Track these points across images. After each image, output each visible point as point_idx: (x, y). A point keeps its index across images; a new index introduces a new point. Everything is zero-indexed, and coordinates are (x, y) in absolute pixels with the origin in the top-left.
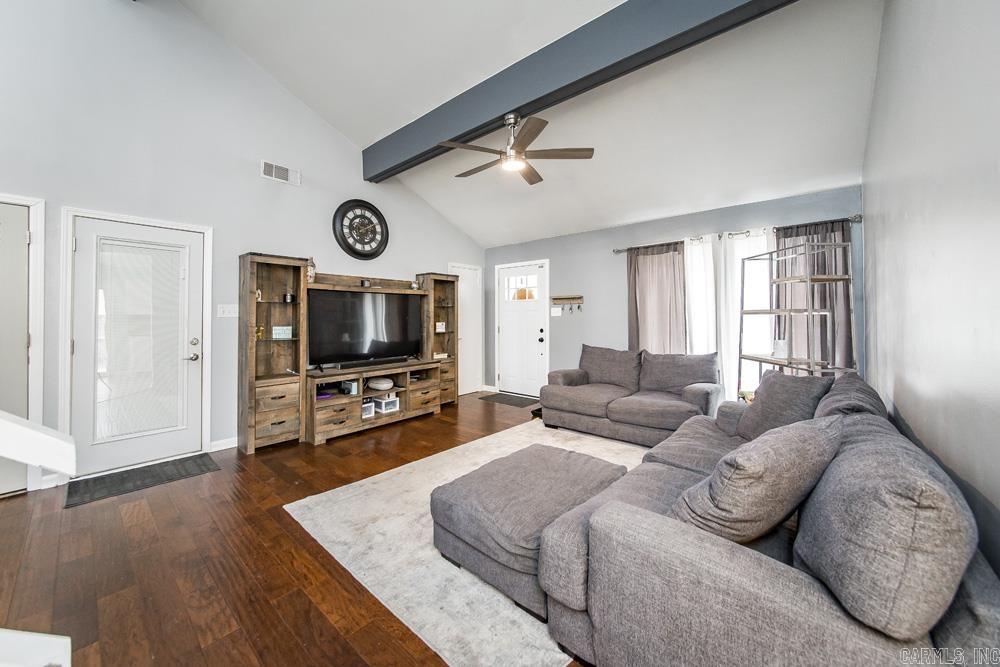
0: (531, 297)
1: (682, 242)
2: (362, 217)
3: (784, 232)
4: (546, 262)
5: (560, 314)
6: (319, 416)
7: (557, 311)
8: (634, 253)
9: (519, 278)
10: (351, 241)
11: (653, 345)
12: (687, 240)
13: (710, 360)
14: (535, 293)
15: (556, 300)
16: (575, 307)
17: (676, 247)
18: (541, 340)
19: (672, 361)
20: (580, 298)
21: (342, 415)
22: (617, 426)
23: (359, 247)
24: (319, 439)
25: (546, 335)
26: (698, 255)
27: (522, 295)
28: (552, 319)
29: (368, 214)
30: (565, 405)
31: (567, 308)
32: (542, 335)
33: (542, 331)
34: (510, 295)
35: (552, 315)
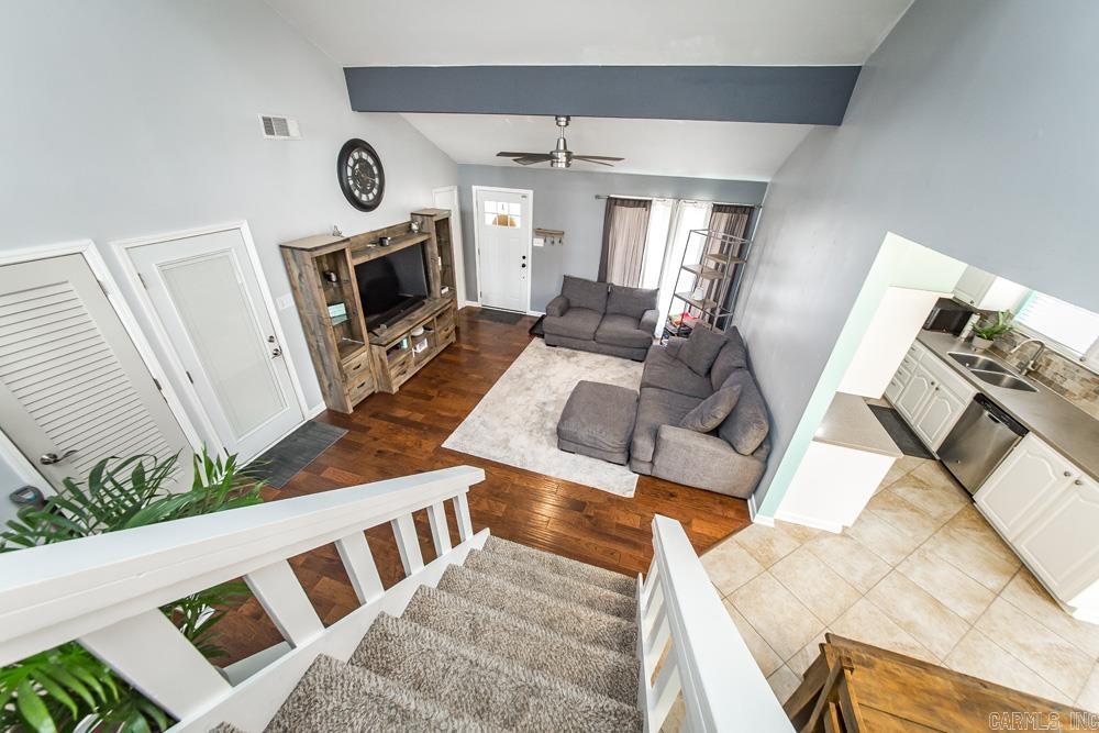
0: (512, 224)
1: (651, 201)
3: (718, 208)
4: (530, 193)
5: (542, 245)
6: (393, 373)
7: (539, 242)
8: (612, 203)
9: (500, 204)
10: (357, 194)
11: (616, 279)
12: (654, 200)
13: (654, 293)
14: (517, 221)
15: (538, 232)
16: (557, 241)
17: (646, 204)
18: (524, 266)
19: (630, 293)
20: (562, 234)
21: (405, 367)
22: (601, 346)
23: (364, 198)
24: (395, 389)
25: (529, 262)
26: (660, 211)
27: (503, 221)
28: (535, 249)
29: (365, 155)
31: (549, 239)
32: (524, 261)
33: (524, 257)
34: (489, 219)
35: (535, 245)
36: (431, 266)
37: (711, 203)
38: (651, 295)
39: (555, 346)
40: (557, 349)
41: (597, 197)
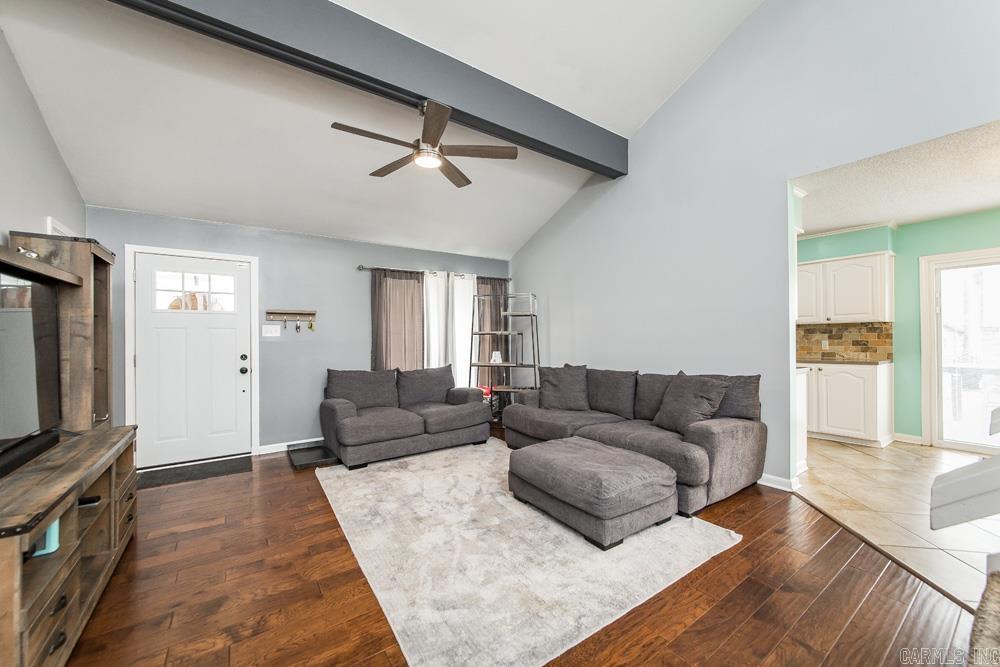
1: (422, 273)
3: (481, 280)
4: (255, 261)
5: (278, 334)
7: (274, 330)
8: (379, 276)
9: (189, 276)
12: (427, 272)
13: (448, 370)
15: (271, 315)
16: (304, 325)
17: (417, 276)
18: (244, 371)
20: (314, 314)
22: (437, 438)
25: (254, 363)
26: (434, 284)
28: (265, 344)
31: (291, 325)
32: (245, 364)
33: (244, 357)
34: (163, 302)
35: (264, 335)
37: (475, 276)
38: (447, 372)
39: (365, 465)
41: (361, 268)
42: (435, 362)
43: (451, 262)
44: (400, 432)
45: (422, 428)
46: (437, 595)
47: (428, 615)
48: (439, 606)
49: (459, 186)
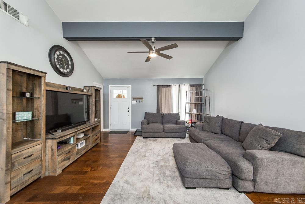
0: (124, 97)
1: (171, 85)
2: (63, 55)
3: (191, 86)
4: (130, 86)
5: (135, 103)
6: (59, 159)
7: (134, 102)
8: (159, 87)
9: (119, 91)
10: (58, 66)
11: (163, 111)
12: (172, 85)
14: (126, 96)
15: (134, 99)
16: (141, 101)
17: (169, 86)
18: (128, 111)
19: (171, 115)
20: (142, 98)
21: (69, 155)
22: (167, 134)
23: (62, 70)
24: (59, 171)
25: (130, 110)
26: (175, 89)
27: (119, 96)
28: (133, 105)
29: (66, 55)
30: (151, 131)
31: (138, 101)
32: (129, 110)
33: (128, 108)
34: (115, 96)
35: (132, 103)
36: (90, 108)
37: (189, 85)
38: (178, 114)
39: (147, 138)
40: (148, 139)
41: (154, 86)
42: (175, 111)
43: (180, 81)
44: (156, 131)
45: (163, 131)
46: (128, 179)
47: (122, 183)
48: (126, 182)
49: (169, 59)
